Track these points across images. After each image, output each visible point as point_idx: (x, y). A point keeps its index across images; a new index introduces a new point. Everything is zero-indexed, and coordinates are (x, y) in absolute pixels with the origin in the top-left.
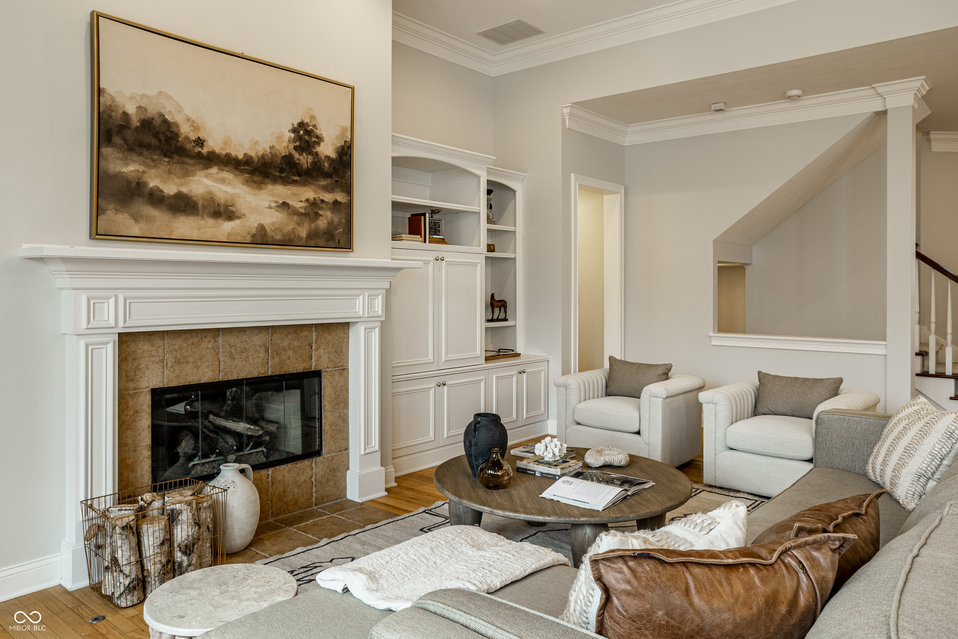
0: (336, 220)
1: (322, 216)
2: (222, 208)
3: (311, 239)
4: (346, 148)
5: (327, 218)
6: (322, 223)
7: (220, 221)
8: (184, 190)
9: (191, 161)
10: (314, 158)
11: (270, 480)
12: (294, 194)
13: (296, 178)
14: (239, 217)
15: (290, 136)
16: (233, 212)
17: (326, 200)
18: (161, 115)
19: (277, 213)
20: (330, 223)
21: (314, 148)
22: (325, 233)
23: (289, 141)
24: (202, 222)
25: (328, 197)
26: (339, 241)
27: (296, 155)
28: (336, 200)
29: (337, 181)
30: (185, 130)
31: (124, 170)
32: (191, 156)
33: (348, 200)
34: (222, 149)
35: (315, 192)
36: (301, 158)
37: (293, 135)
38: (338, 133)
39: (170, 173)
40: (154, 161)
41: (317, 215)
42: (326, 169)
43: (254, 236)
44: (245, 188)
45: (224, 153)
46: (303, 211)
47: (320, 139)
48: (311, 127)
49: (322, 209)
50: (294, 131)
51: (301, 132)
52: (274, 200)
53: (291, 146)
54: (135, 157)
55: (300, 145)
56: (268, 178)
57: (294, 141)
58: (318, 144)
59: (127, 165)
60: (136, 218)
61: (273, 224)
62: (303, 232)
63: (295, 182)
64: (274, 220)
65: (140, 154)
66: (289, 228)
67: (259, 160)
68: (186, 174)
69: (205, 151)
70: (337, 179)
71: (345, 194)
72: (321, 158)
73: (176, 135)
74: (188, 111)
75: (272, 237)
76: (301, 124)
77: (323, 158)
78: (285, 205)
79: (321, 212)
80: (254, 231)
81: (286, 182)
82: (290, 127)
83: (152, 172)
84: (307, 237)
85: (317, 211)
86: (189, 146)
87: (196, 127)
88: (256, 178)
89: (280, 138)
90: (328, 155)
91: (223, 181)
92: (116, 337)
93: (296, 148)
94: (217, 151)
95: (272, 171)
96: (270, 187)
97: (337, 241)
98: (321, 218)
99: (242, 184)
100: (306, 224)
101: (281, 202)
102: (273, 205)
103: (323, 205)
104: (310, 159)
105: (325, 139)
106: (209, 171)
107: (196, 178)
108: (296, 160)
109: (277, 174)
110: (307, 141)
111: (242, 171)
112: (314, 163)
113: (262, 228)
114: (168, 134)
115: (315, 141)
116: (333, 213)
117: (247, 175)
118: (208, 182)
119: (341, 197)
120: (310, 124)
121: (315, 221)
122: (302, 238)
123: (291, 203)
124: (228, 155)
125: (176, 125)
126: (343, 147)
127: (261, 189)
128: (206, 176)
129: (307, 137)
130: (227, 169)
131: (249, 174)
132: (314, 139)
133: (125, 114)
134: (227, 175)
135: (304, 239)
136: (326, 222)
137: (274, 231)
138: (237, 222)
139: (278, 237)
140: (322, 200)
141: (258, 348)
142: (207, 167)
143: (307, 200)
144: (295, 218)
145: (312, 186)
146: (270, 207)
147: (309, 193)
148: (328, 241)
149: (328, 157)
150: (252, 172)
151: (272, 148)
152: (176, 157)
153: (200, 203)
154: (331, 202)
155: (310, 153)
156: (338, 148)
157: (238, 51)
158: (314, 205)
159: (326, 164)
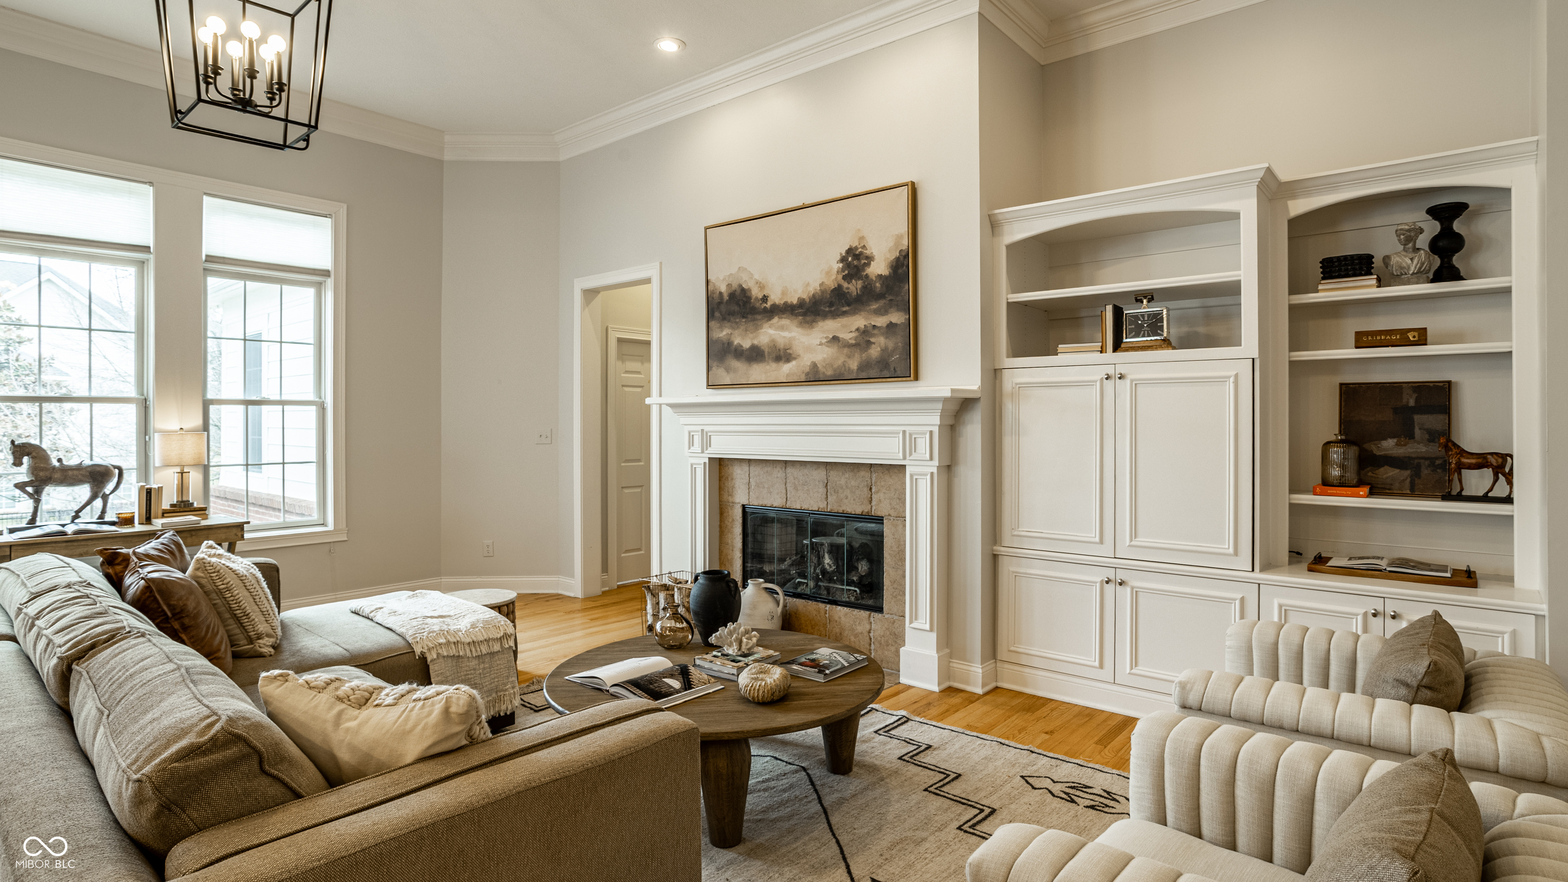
0: (891, 344)
1: (874, 343)
2: (782, 353)
3: (863, 371)
4: (902, 258)
5: (880, 346)
6: (874, 352)
7: (781, 364)
8: (756, 342)
9: (759, 317)
10: (864, 282)
11: (827, 615)
12: (844, 326)
13: (846, 309)
14: (795, 359)
15: (839, 267)
16: (790, 354)
17: (878, 324)
18: (740, 286)
19: (828, 349)
20: (884, 350)
21: (864, 270)
22: (879, 362)
23: (838, 272)
24: (768, 367)
25: (881, 321)
26: (894, 369)
27: (845, 285)
28: (891, 322)
29: (891, 300)
30: (756, 293)
31: (721, 335)
32: (759, 313)
33: (905, 319)
34: (781, 299)
35: (866, 319)
36: (850, 286)
37: (841, 265)
38: (891, 244)
39: (746, 330)
40: (737, 323)
41: (869, 343)
42: (878, 290)
43: (807, 374)
44: (799, 330)
45: (782, 303)
46: (853, 342)
47: (870, 259)
48: (860, 250)
49: (873, 335)
50: (843, 260)
51: (850, 259)
52: (825, 336)
53: (840, 277)
54: (728, 324)
55: (849, 273)
56: (819, 315)
57: (843, 270)
58: (868, 265)
59: (722, 331)
60: (728, 370)
61: (824, 360)
62: (854, 365)
63: (844, 314)
64: (825, 356)
65: (729, 321)
66: (840, 362)
67: (810, 300)
68: (757, 328)
69: (768, 305)
70: (891, 297)
71: (901, 314)
72: (872, 280)
73: (749, 298)
74: (756, 276)
75: (824, 373)
76: (850, 251)
77: (874, 279)
78: (835, 339)
79: (872, 340)
80: (807, 370)
81: (835, 315)
82: (839, 257)
83: (736, 332)
84: (858, 369)
85: (868, 339)
86: (758, 305)
87: (762, 287)
88: (808, 318)
89: (828, 273)
90: (880, 273)
91: (782, 328)
92: (707, 461)
93: (844, 278)
94: (777, 303)
95: (822, 308)
96: (821, 324)
97: (892, 369)
98: (873, 346)
99: (797, 327)
100: (857, 355)
101: (831, 337)
102: (824, 341)
103: (876, 332)
104: (860, 284)
105: (876, 257)
106: (771, 322)
107: (763, 330)
108: (844, 290)
109: (827, 309)
110: (856, 266)
111: (797, 315)
112: (864, 288)
113: (814, 365)
114: (744, 299)
115: (865, 263)
116: (886, 338)
117: (801, 318)
118: (771, 332)
119: (896, 317)
120: (859, 247)
121: (866, 351)
122: (853, 371)
123: (841, 335)
124: (786, 303)
125: (749, 290)
126: (898, 259)
127: (813, 328)
128: (770, 327)
129: (855, 262)
130: (784, 316)
131: (802, 316)
132: (863, 261)
133: (721, 293)
134: (785, 322)
135: (855, 371)
136: (879, 349)
137: (825, 367)
138: (794, 363)
139: (829, 372)
140: (874, 326)
141: (817, 483)
142: (770, 319)
143: (858, 329)
144: (846, 350)
145: (862, 313)
146: (821, 344)
147: (859, 321)
148: (881, 371)
149: (880, 276)
150: (804, 314)
151: (821, 285)
152: (750, 316)
153: (766, 351)
154: (885, 325)
155: (860, 278)
156: (892, 262)
157: (800, 204)
158: (865, 334)
159: (878, 285)
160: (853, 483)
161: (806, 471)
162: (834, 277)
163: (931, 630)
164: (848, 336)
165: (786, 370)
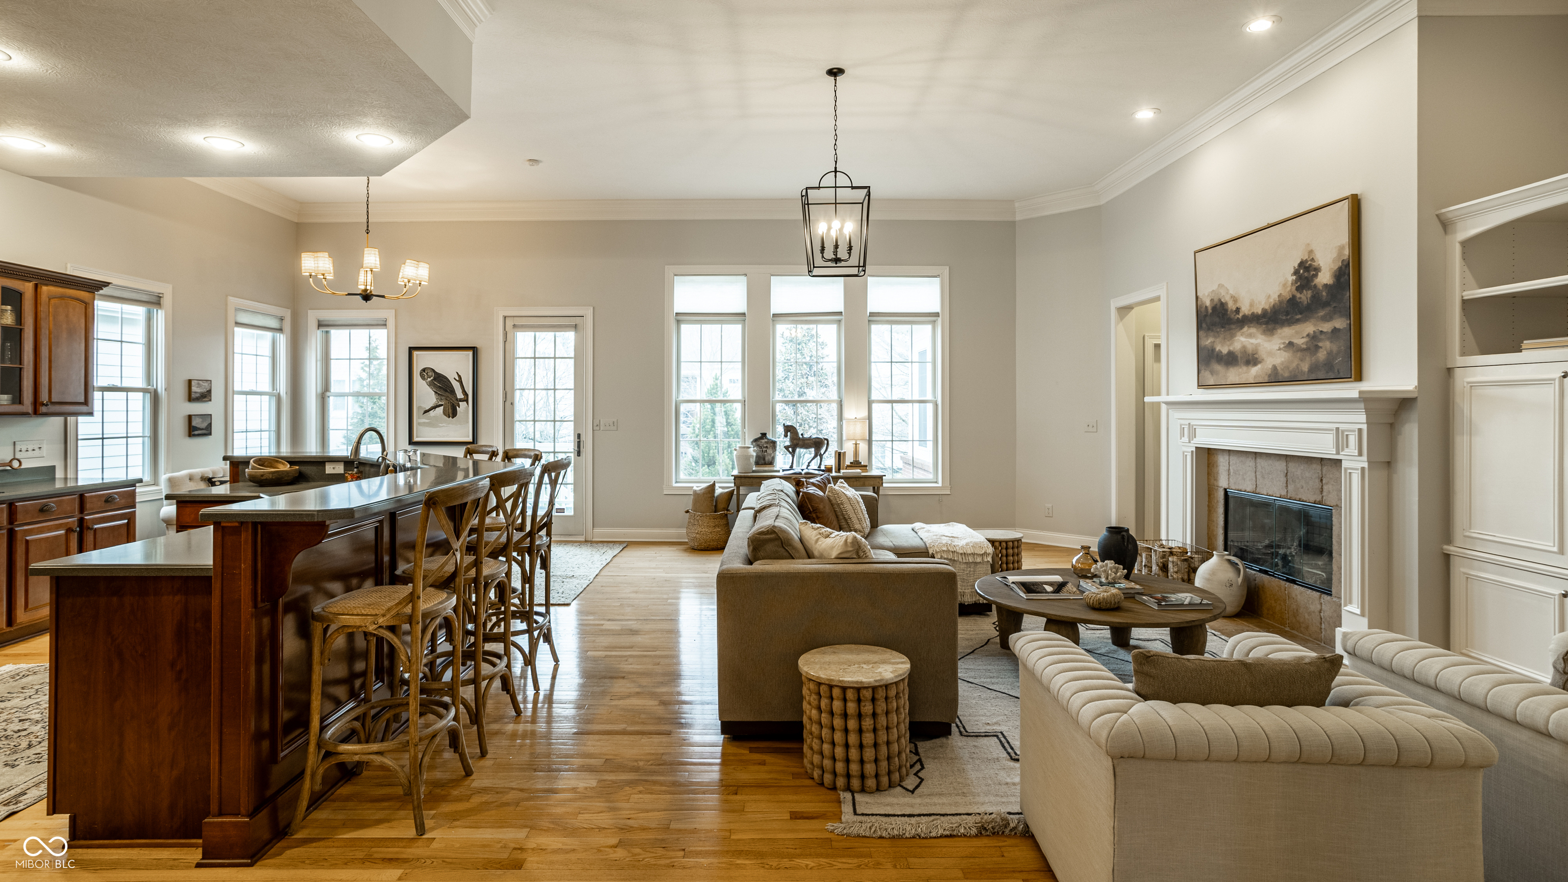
0: (1335, 348)
1: (1321, 347)
2: (1251, 358)
3: (1312, 373)
4: (1343, 267)
5: (1326, 350)
6: (1322, 355)
7: (1250, 367)
8: (1231, 349)
9: (1233, 326)
10: (1313, 292)
11: (1287, 592)
12: (1297, 333)
13: (1299, 316)
14: (1260, 362)
15: (1293, 279)
16: (1257, 359)
17: (1325, 330)
18: (1220, 300)
19: (1285, 353)
20: (1330, 353)
21: (1313, 281)
22: (1325, 364)
23: (1292, 284)
24: (1240, 370)
25: (1327, 327)
26: (1338, 371)
27: (1298, 295)
28: (1335, 328)
29: (1335, 307)
30: (1231, 306)
31: (1207, 343)
32: (1234, 323)
33: (1347, 324)
34: (1249, 310)
35: (1315, 325)
36: (1302, 296)
37: (1294, 277)
38: (1335, 255)
39: (1225, 339)
40: (1218, 332)
41: (1317, 348)
42: (1324, 298)
43: (1269, 376)
44: (1263, 337)
45: (1250, 313)
46: (1304, 346)
47: (1317, 270)
48: (1309, 262)
49: (1320, 340)
50: (1296, 272)
51: (1301, 271)
52: (1283, 341)
53: (1294, 288)
54: (1212, 334)
55: (1301, 284)
56: (1278, 323)
57: (1296, 281)
58: (1316, 276)
59: (1208, 339)
60: (1212, 373)
61: (1282, 363)
62: (1305, 367)
63: (1298, 321)
64: (1283, 359)
65: (1212, 331)
66: (1294, 365)
67: (1271, 310)
68: (1233, 336)
69: (1240, 316)
70: (1335, 305)
71: (1344, 319)
72: (1319, 289)
73: (1226, 310)
74: (1231, 292)
75: (1282, 375)
76: (1302, 264)
77: (1321, 288)
78: (1291, 344)
79: (1320, 344)
80: (1270, 372)
81: (1290, 322)
82: (1292, 271)
83: (1218, 340)
84: (1308, 371)
85: (1316, 344)
86: (1232, 316)
87: (1235, 300)
88: (1270, 327)
89: (1285, 285)
90: (1325, 283)
91: (1250, 336)
92: (1194, 449)
93: (1297, 289)
94: (1247, 314)
95: (1280, 317)
96: (1279, 331)
97: (1336, 371)
98: (1321, 350)
99: (1261, 334)
100: (1308, 359)
101: (1287, 342)
102: (1282, 346)
103: (1323, 337)
104: (1309, 294)
105: (1322, 268)
106: (1242, 331)
107: (1237, 338)
108: (1298, 300)
109: (1284, 318)
110: (1306, 278)
111: (1261, 324)
112: (1313, 297)
113: (1275, 368)
114: (1223, 312)
115: (1313, 274)
116: (1331, 342)
117: (1264, 326)
118: (1243, 339)
119: (1340, 323)
120: (1309, 260)
121: (1315, 354)
122: (1304, 373)
123: (1295, 341)
124: (1253, 313)
125: (1226, 303)
126: (1340, 269)
127: (1273, 335)
128: (1242, 335)
129: (1306, 274)
130: (1252, 325)
131: (1265, 324)
132: (1312, 273)
133: (1206, 307)
134: (1253, 330)
135: (1306, 372)
136: (1325, 353)
137: (1283, 370)
138: (1259, 366)
139: (1286, 374)
140: (1321, 331)
141: (1279, 472)
142: (1242, 328)
143: (1308, 335)
144: (1299, 354)
145: (1312, 320)
146: (1280, 349)
147: (1309, 328)
148: (1327, 372)
149: (1326, 285)
150: (1267, 323)
151: (1279, 296)
152: (1227, 326)
153: (1239, 356)
154: (1330, 330)
155: (1309, 288)
156: (1335, 271)
157: (1264, 224)
158: (1314, 338)
159: (1324, 294)
160: (1307, 474)
161: (1270, 462)
162: (1289, 289)
163: (1363, 615)
164: (1300, 341)
165: (1254, 372)
